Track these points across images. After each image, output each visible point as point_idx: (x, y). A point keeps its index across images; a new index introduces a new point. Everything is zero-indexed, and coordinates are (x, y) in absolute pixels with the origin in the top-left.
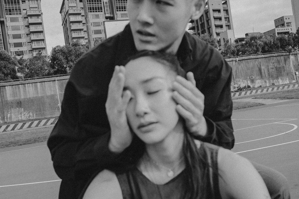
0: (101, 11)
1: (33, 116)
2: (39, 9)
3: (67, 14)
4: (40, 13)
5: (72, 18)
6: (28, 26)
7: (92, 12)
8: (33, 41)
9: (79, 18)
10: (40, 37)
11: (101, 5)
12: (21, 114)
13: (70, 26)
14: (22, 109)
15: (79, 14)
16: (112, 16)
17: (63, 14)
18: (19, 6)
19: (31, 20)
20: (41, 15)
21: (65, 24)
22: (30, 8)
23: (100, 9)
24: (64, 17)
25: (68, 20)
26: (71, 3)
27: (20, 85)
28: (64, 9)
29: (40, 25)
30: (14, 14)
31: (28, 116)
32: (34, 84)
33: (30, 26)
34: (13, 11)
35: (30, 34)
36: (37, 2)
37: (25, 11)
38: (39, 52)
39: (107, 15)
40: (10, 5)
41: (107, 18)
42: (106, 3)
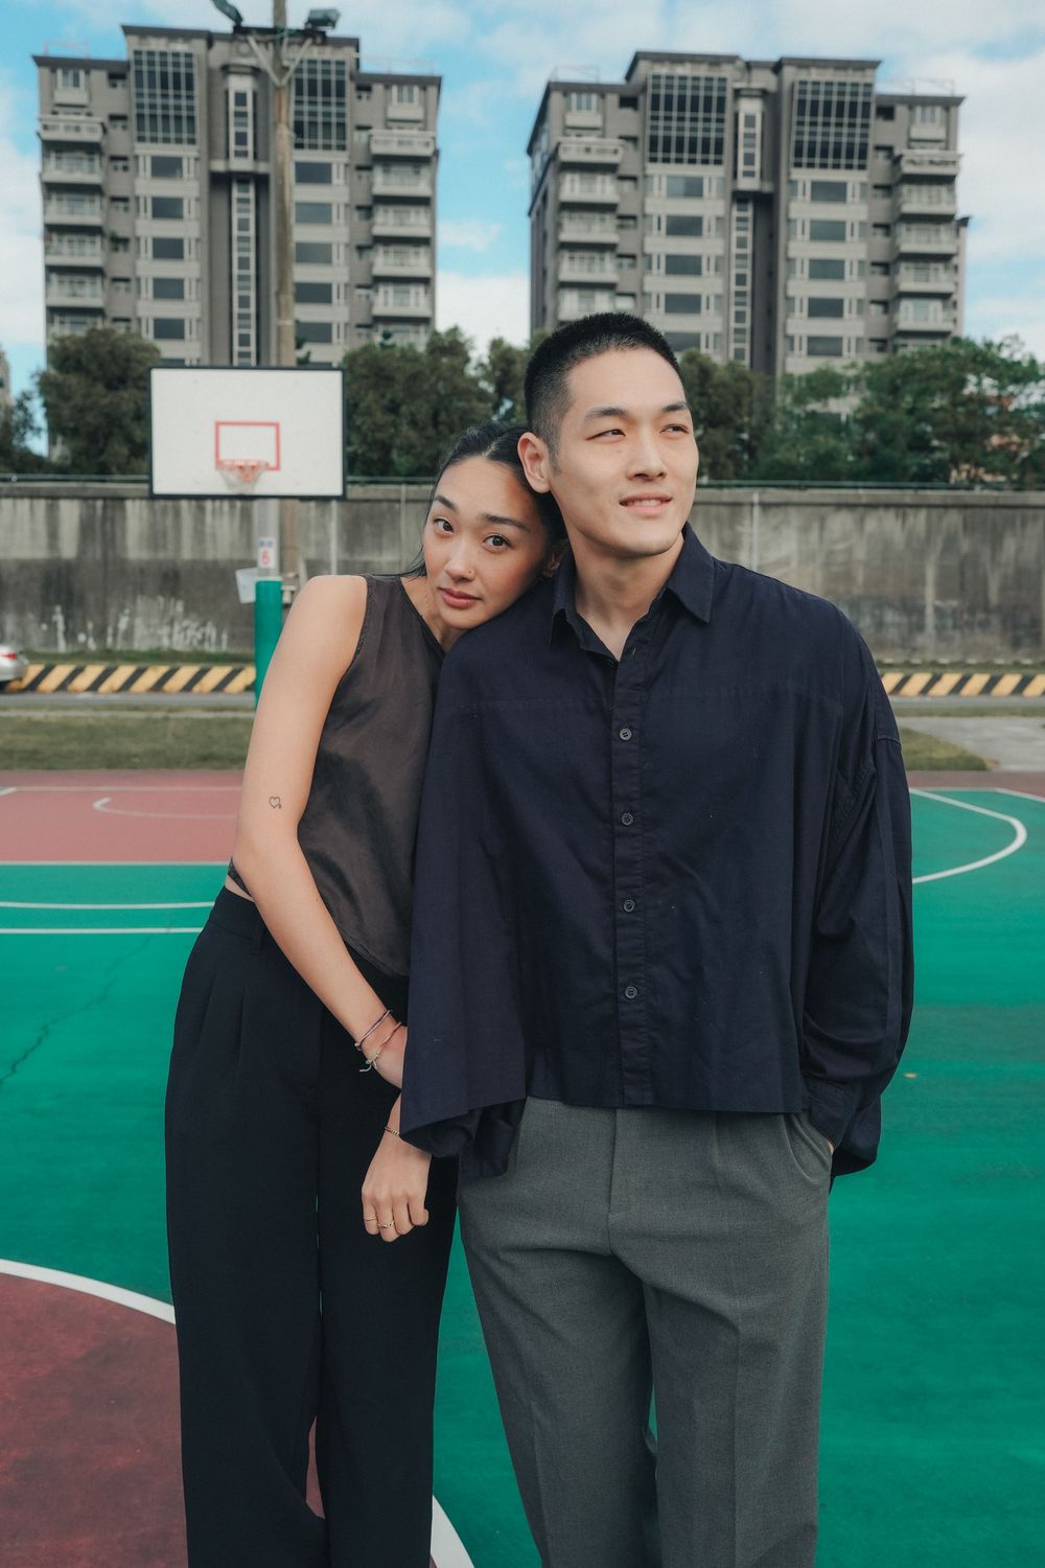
0: (718, 162)
1: (219, 641)
2: (425, 129)
3: (553, 163)
4: (428, 152)
5: (572, 189)
6: (367, 210)
7: (673, 165)
8: (380, 280)
9: (604, 189)
10: (416, 264)
11: (723, 130)
12: (171, 623)
13: (559, 226)
14: (180, 607)
15: (609, 169)
16: (768, 188)
17: (538, 158)
18: (341, 109)
19: (384, 183)
20: (434, 159)
21: (538, 213)
22: (389, 123)
23: (710, 150)
24: (539, 178)
25: (553, 190)
26: (579, 108)
27: (184, 504)
28: (546, 138)
29: (422, 209)
30: (316, 146)
31: (199, 636)
33: (375, 209)
34: (312, 131)
35: (369, 247)
36: (423, 94)
37: (363, 136)
39: (747, 184)
41: (740, 198)
42: (750, 121)
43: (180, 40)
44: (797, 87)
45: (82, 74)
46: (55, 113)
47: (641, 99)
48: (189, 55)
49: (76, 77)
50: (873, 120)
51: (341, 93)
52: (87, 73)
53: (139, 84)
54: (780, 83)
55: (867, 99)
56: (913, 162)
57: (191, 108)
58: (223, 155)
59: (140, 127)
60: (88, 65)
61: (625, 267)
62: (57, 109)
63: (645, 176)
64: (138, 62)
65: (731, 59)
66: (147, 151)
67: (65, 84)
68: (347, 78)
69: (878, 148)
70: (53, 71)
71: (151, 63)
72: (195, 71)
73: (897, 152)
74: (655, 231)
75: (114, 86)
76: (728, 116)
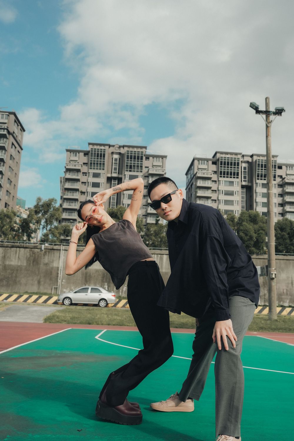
0: (237, 178)
2: (163, 168)
3: (195, 177)
4: (163, 173)
5: (200, 183)
7: (226, 178)
9: (208, 184)
11: (238, 170)
13: (196, 192)
15: (209, 179)
16: (250, 184)
17: (189, 176)
18: (141, 163)
21: (189, 189)
22: (153, 166)
23: (236, 175)
24: (190, 181)
25: (194, 183)
26: (202, 164)
28: (192, 171)
30: (135, 171)
32: (159, 255)
34: (134, 167)
36: (162, 159)
37: (147, 169)
38: (156, 218)
39: (244, 183)
40: (132, 161)
41: (243, 187)
42: (245, 168)
43: (102, 146)
44: (257, 161)
45: (77, 153)
46: (70, 162)
47: (217, 162)
48: (104, 150)
49: (76, 154)
50: (277, 169)
51: (142, 159)
52: (79, 153)
53: (92, 156)
54: (252, 160)
55: (275, 164)
56: (287, 179)
57: (104, 162)
58: (111, 173)
59: (91, 166)
60: (79, 152)
61: (213, 202)
62: (70, 161)
63: (219, 181)
64: (92, 151)
65: (240, 154)
66: (92, 171)
67: (73, 156)
68: (143, 155)
69: (278, 176)
70: (71, 153)
71: (95, 151)
72: (106, 153)
73: (283, 177)
74: (221, 194)
75: (85, 156)
76: (240, 167)
